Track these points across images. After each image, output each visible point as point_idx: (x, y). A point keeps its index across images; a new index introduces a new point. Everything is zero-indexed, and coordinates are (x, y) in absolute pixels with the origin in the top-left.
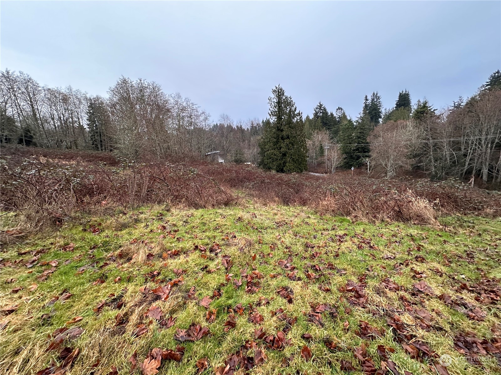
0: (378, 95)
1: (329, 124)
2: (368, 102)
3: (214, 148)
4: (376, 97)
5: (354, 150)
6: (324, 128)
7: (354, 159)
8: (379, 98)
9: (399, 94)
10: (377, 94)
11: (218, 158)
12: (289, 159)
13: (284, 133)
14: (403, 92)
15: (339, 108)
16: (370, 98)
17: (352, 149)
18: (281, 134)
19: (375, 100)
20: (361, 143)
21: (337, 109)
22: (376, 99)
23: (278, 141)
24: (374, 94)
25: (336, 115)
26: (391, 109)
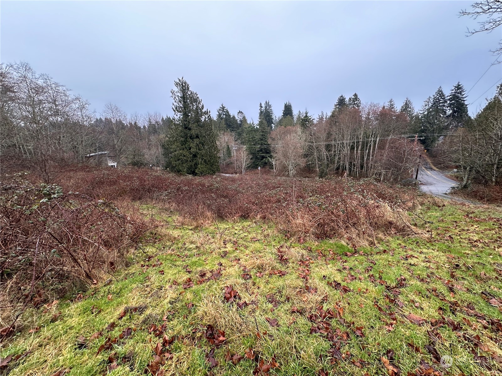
0: (270, 104)
1: (233, 126)
2: (263, 109)
3: (99, 147)
4: (267, 104)
5: (258, 151)
6: (229, 130)
7: (259, 159)
8: (270, 106)
9: (284, 105)
10: (269, 103)
11: (106, 160)
12: (200, 160)
13: (193, 132)
14: (287, 103)
15: (240, 111)
16: (263, 105)
17: (257, 150)
18: (189, 133)
19: (268, 108)
20: (263, 144)
21: (238, 113)
23: (187, 141)
24: (266, 102)
25: (238, 118)
26: (280, 116)
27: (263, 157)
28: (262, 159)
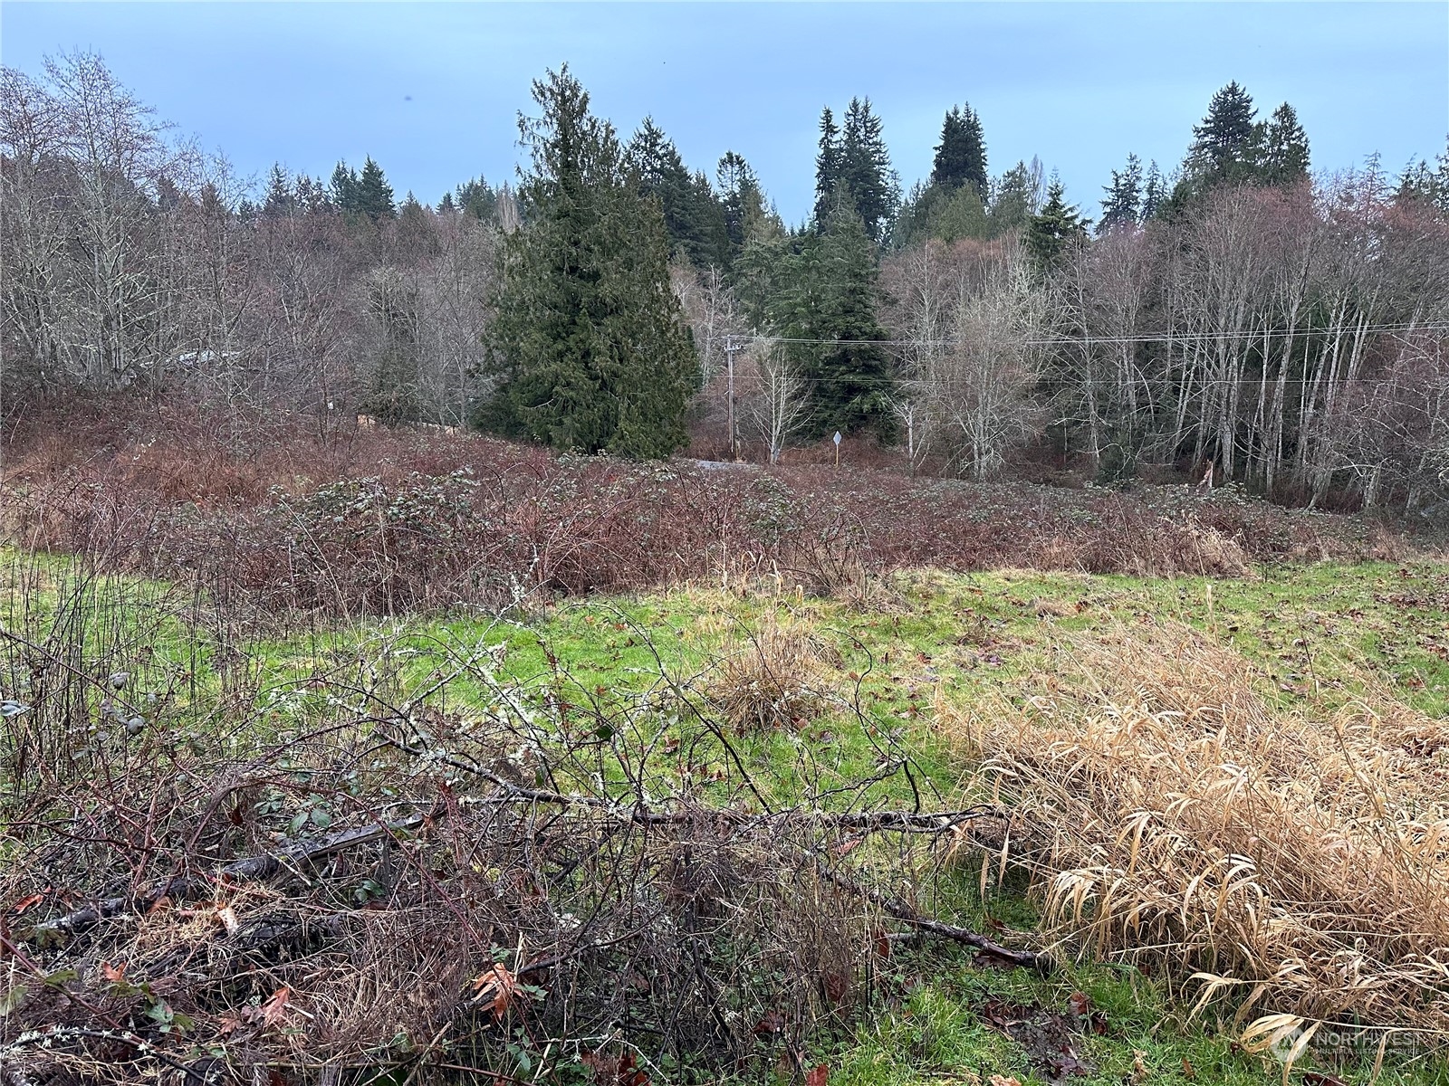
0: (871, 114)
1: (696, 230)
2: (836, 138)
4: (860, 115)
5: (828, 362)
7: (832, 398)
8: (874, 126)
9: (944, 120)
10: (866, 109)
14: (956, 113)
15: (730, 155)
16: (840, 122)
17: (824, 357)
18: (586, 293)
19: (862, 133)
20: (856, 332)
21: (723, 162)
22: (863, 130)
24: (855, 105)
25: (722, 187)
27: (852, 390)
28: (846, 400)
